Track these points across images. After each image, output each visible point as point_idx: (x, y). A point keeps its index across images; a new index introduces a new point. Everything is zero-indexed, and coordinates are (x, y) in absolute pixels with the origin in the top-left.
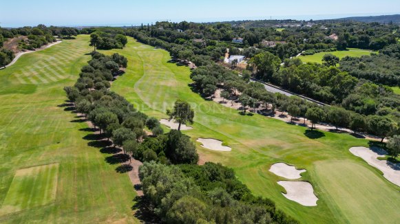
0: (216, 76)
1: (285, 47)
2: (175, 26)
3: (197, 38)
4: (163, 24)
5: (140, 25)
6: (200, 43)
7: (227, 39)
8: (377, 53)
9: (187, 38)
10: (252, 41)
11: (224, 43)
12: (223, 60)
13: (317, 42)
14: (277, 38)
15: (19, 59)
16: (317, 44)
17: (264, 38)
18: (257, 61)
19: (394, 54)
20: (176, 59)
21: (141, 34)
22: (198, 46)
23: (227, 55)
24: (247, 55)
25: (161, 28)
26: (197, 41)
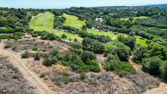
0: (93, 23)
1: (117, 15)
2: (78, 9)
3: (86, 12)
4: (74, 8)
5: (66, 8)
6: (88, 14)
7: (97, 13)
8: (149, 18)
9: (83, 12)
10: (106, 13)
11: (96, 14)
12: (95, 20)
13: (129, 14)
14: (115, 12)
15: (34, 18)
16: (129, 15)
17: (110, 12)
18: (106, 19)
19: (155, 18)
20: (80, 19)
21: (67, 11)
22: (87, 15)
23: (97, 18)
24: (103, 18)
25: (73, 9)
26: (87, 13)
